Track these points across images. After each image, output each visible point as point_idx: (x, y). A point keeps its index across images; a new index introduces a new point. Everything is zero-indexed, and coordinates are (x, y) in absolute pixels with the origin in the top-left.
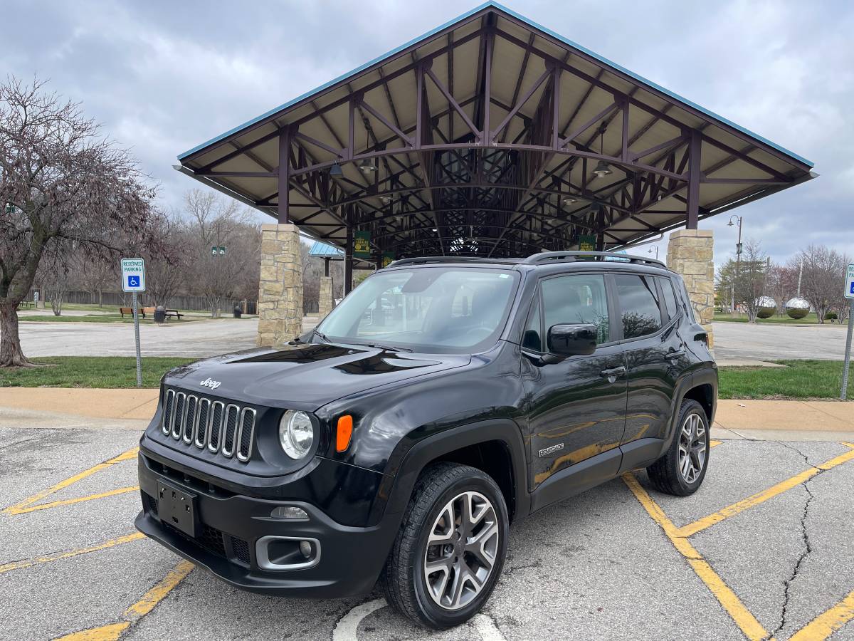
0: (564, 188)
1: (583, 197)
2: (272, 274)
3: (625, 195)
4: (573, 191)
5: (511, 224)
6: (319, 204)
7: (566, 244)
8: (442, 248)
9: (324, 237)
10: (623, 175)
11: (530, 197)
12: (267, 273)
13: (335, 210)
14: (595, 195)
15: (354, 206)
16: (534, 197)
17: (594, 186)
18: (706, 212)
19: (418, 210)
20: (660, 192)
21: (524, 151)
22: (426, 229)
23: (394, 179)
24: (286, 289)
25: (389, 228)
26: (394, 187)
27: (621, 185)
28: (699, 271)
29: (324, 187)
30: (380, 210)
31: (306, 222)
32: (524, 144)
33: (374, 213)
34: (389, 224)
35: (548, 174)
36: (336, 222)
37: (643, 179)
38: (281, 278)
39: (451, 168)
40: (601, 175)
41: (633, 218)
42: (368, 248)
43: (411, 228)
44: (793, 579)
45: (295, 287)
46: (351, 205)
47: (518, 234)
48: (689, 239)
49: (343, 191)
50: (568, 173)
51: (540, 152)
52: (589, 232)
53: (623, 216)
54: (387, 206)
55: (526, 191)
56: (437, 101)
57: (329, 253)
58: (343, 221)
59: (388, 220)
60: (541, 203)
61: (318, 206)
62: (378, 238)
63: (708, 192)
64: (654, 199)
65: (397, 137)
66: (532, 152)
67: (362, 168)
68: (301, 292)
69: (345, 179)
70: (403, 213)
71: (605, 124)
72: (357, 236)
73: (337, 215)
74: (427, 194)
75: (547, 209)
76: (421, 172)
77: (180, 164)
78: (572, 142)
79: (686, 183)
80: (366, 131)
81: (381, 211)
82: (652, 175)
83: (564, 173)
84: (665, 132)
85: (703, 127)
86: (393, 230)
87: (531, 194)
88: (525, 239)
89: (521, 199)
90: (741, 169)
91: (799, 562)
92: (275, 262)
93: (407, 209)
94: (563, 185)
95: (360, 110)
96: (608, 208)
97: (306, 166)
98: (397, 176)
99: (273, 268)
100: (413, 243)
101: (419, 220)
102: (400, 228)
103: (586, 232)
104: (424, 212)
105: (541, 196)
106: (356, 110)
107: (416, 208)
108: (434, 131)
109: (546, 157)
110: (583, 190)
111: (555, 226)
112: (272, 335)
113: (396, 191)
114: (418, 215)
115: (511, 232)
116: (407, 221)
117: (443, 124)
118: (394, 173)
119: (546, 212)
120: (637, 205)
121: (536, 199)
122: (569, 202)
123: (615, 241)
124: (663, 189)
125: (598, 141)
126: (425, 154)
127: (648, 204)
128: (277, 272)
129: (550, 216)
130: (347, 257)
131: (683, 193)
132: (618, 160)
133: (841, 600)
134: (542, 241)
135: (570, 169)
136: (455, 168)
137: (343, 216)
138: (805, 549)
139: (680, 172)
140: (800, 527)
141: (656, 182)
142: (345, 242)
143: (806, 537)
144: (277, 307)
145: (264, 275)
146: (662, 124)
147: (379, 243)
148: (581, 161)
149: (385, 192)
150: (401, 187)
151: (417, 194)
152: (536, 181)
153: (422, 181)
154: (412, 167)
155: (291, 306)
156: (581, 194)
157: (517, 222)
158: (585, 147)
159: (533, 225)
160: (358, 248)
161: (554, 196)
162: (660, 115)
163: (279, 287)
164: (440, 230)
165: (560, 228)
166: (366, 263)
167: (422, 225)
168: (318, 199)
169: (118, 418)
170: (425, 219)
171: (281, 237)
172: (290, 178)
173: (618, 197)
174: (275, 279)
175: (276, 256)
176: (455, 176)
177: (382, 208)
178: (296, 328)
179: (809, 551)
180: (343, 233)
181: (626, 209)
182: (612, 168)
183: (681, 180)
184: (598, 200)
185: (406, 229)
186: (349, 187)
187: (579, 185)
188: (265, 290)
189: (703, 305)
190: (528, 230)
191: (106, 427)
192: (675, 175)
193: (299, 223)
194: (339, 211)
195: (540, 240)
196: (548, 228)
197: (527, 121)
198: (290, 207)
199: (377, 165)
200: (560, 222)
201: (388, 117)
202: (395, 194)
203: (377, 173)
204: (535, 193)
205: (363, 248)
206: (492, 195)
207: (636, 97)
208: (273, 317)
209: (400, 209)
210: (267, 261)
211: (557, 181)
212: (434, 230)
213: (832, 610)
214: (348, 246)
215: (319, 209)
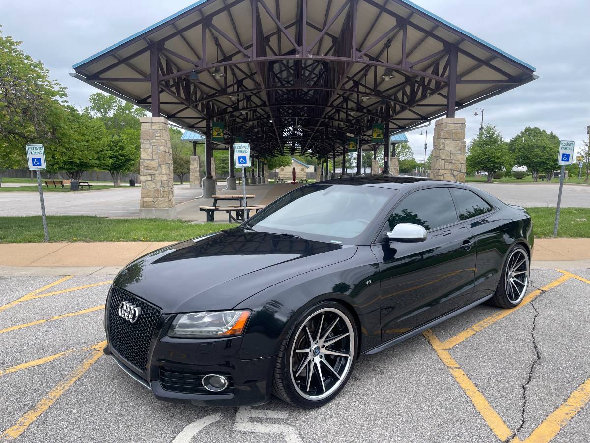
0: (362, 89)
1: (375, 95)
2: (149, 154)
3: (404, 93)
4: (368, 91)
5: (325, 115)
6: (185, 102)
7: (363, 129)
8: (277, 134)
9: (191, 127)
10: (403, 79)
11: (338, 96)
12: (145, 154)
13: (196, 107)
14: (383, 94)
15: (211, 103)
16: (340, 96)
17: (383, 87)
18: (460, 105)
19: (258, 106)
20: (429, 91)
21: (333, 61)
22: (265, 120)
23: (240, 83)
24: (160, 165)
25: (238, 120)
26: (240, 89)
27: (401, 86)
28: (455, 147)
29: (187, 90)
30: (230, 107)
31: (176, 116)
32: (333, 56)
33: (226, 109)
34: (238, 117)
35: (350, 79)
36: (198, 115)
37: (417, 82)
38: (156, 157)
39: (281, 76)
40: (387, 79)
41: (410, 110)
42: (222, 134)
43: (254, 120)
44: (528, 383)
45: (167, 164)
46: (209, 102)
47: (330, 123)
48: (448, 124)
49: (202, 92)
50: (364, 78)
51: (343, 63)
52: (379, 121)
53: (403, 109)
54: (236, 103)
55: (334, 91)
56: (268, 25)
57: (195, 138)
58: (203, 115)
59: (237, 114)
60: (346, 100)
61: (184, 104)
62: (230, 127)
63: (462, 90)
64: (424, 96)
65: (239, 52)
66: (338, 62)
67: (214, 74)
68: (172, 167)
69: (201, 83)
70: (247, 108)
71: (389, 42)
72: (214, 126)
73: (198, 110)
74: (264, 95)
75: (350, 105)
76: (258, 78)
77: (74, 72)
78: (366, 55)
79: (447, 84)
80: (216, 47)
81: (232, 108)
82: (423, 79)
83: (361, 78)
84: (432, 46)
85: (459, 42)
86: (241, 121)
87: (338, 94)
88: (335, 126)
89: (331, 97)
90: (485, 73)
91: (532, 368)
92: (151, 145)
93: (250, 105)
94: (361, 87)
95: (211, 31)
96: (392, 104)
97: (172, 73)
98: (242, 81)
99: (150, 150)
100: (256, 130)
101: (260, 114)
102: (246, 120)
103: (377, 122)
104: (262, 108)
105: (345, 95)
106: (207, 30)
107: (257, 105)
108: (267, 48)
109: (348, 66)
110: (375, 91)
111: (356, 117)
112: (151, 200)
113: (240, 91)
114: (259, 110)
115: (325, 122)
116: (250, 114)
117: (273, 42)
118: (240, 79)
119: (349, 107)
120: (412, 101)
121: (342, 98)
122: (365, 99)
123: (397, 127)
124: (431, 89)
125: (385, 53)
126: (261, 64)
127: (420, 100)
128: (152, 153)
129: (352, 109)
130: (207, 141)
131: (445, 91)
132: (399, 67)
133: (565, 401)
134: (347, 128)
135: (365, 75)
136: (285, 74)
137: (203, 111)
138: (536, 357)
139: (443, 75)
140: (531, 338)
141: (426, 84)
142: (205, 130)
143: (536, 347)
144: (154, 179)
145: (143, 155)
146: (431, 41)
147: (231, 131)
148: (373, 68)
149: (233, 92)
150: (245, 89)
151: (257, 95)
152: (341, 84)
153: (259, 84)
154: (252, 74)
155: (165, 178)
156: (373, 93)
157: (329, 114)
158: (376, 59)
159: (341, 116)
160: (215, 134)
161: (355, 95)
162: (429, 33)
163: (154, 164)
164: (275, 120)
165: (360, 118)
166: (222, 145)
167: (262, 117)
168: (183, 99)
169: (27, 266)
170: (264, 113)
171: (155, 127)
172: (160, 82)
173: (400, 95)
174: (152, 158)
175: (151, 141)
176: (285, 81)
177: (231, 105)
178: (169, 194)
179: (539, 358)
180: (204, 124)
181: (405, 104)
182: (395, 74)
183: (444, 82)
184: (385, 97)
185: (250, 120)
186: (206, 89)
187: (372, 87)
188: (144, 166)
189: (458, 171)
190: (336, 120)
191: (16, 274)
192: (439, 78)
193: (171, 117)
194: (200, 107)
195: (345, 127)
196: (351, 118)
197: (334, 39)
198: (161, 105)
199: (226, 72)
200: (359, 114)
201: (232, 36)
202: (241, 94)
203: (226, 78)
204: (341, 92)
205: (219, 134)
206: (310, 95)
207: (413, 20)
208: (152, 186)
209: (245, 105)
210: (145, 145)
211: (357, 84)
212: (271, 121)
213: (559, 409)
214: (207, 133)
215: (184, 106)
